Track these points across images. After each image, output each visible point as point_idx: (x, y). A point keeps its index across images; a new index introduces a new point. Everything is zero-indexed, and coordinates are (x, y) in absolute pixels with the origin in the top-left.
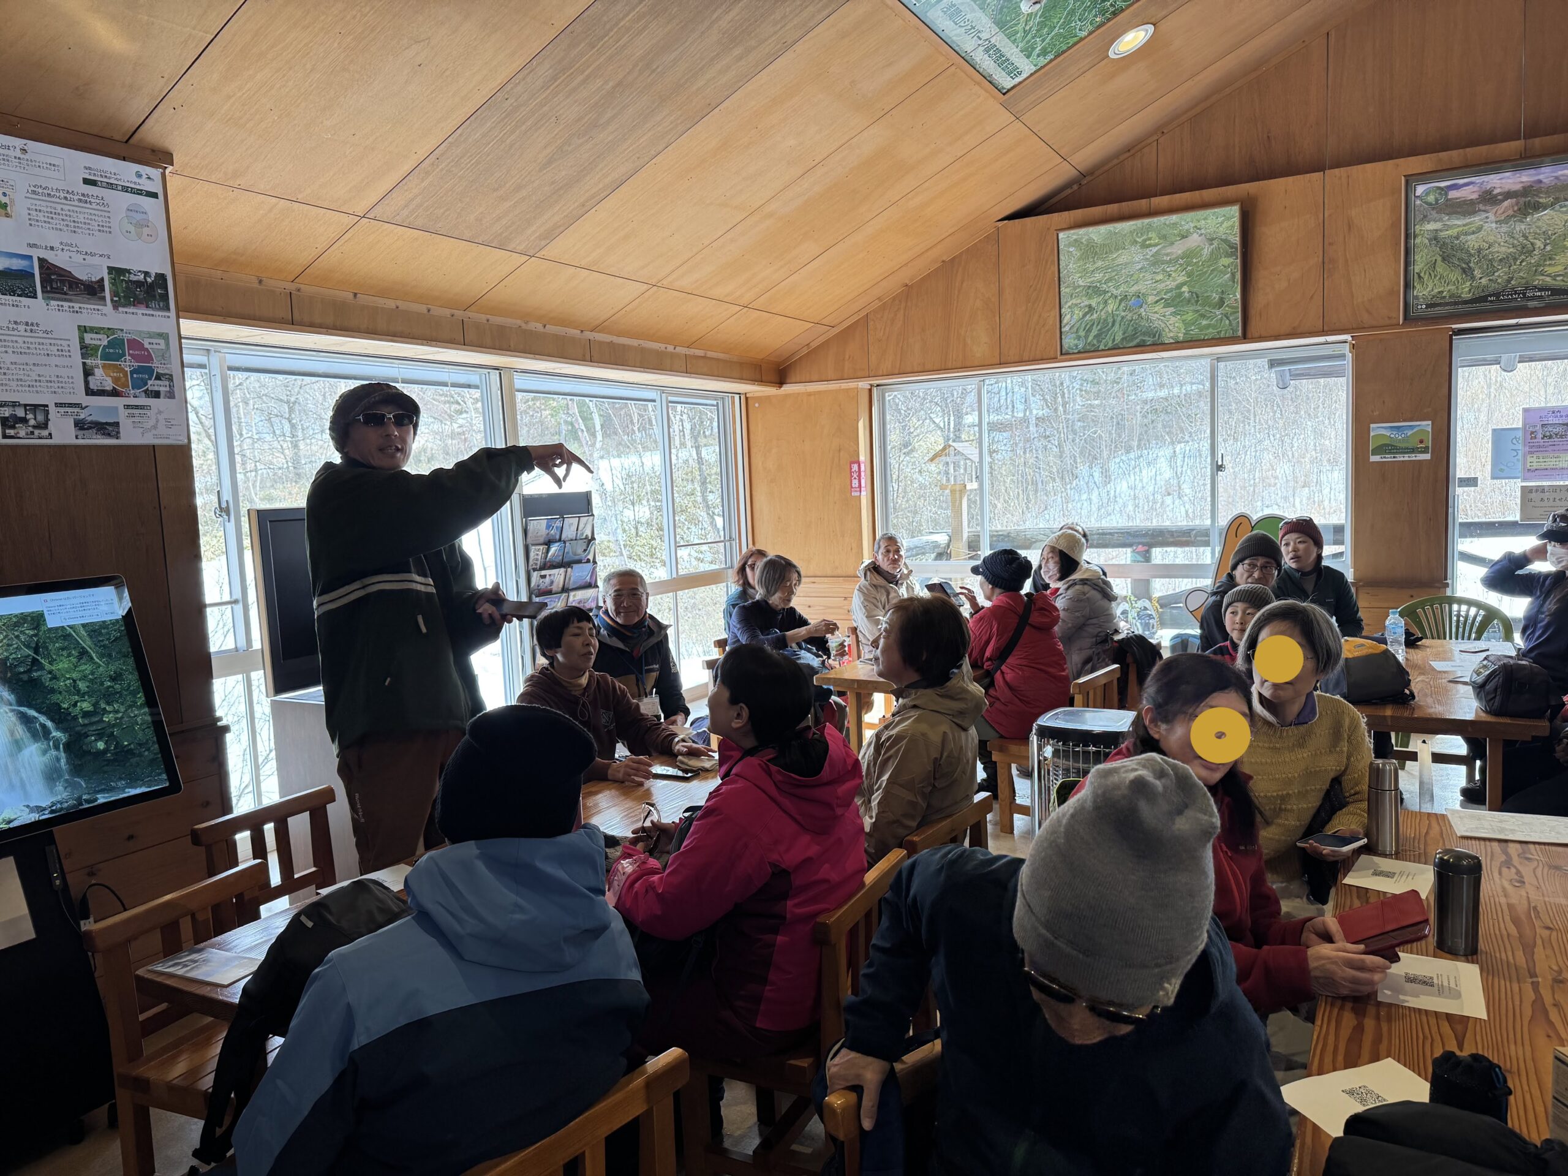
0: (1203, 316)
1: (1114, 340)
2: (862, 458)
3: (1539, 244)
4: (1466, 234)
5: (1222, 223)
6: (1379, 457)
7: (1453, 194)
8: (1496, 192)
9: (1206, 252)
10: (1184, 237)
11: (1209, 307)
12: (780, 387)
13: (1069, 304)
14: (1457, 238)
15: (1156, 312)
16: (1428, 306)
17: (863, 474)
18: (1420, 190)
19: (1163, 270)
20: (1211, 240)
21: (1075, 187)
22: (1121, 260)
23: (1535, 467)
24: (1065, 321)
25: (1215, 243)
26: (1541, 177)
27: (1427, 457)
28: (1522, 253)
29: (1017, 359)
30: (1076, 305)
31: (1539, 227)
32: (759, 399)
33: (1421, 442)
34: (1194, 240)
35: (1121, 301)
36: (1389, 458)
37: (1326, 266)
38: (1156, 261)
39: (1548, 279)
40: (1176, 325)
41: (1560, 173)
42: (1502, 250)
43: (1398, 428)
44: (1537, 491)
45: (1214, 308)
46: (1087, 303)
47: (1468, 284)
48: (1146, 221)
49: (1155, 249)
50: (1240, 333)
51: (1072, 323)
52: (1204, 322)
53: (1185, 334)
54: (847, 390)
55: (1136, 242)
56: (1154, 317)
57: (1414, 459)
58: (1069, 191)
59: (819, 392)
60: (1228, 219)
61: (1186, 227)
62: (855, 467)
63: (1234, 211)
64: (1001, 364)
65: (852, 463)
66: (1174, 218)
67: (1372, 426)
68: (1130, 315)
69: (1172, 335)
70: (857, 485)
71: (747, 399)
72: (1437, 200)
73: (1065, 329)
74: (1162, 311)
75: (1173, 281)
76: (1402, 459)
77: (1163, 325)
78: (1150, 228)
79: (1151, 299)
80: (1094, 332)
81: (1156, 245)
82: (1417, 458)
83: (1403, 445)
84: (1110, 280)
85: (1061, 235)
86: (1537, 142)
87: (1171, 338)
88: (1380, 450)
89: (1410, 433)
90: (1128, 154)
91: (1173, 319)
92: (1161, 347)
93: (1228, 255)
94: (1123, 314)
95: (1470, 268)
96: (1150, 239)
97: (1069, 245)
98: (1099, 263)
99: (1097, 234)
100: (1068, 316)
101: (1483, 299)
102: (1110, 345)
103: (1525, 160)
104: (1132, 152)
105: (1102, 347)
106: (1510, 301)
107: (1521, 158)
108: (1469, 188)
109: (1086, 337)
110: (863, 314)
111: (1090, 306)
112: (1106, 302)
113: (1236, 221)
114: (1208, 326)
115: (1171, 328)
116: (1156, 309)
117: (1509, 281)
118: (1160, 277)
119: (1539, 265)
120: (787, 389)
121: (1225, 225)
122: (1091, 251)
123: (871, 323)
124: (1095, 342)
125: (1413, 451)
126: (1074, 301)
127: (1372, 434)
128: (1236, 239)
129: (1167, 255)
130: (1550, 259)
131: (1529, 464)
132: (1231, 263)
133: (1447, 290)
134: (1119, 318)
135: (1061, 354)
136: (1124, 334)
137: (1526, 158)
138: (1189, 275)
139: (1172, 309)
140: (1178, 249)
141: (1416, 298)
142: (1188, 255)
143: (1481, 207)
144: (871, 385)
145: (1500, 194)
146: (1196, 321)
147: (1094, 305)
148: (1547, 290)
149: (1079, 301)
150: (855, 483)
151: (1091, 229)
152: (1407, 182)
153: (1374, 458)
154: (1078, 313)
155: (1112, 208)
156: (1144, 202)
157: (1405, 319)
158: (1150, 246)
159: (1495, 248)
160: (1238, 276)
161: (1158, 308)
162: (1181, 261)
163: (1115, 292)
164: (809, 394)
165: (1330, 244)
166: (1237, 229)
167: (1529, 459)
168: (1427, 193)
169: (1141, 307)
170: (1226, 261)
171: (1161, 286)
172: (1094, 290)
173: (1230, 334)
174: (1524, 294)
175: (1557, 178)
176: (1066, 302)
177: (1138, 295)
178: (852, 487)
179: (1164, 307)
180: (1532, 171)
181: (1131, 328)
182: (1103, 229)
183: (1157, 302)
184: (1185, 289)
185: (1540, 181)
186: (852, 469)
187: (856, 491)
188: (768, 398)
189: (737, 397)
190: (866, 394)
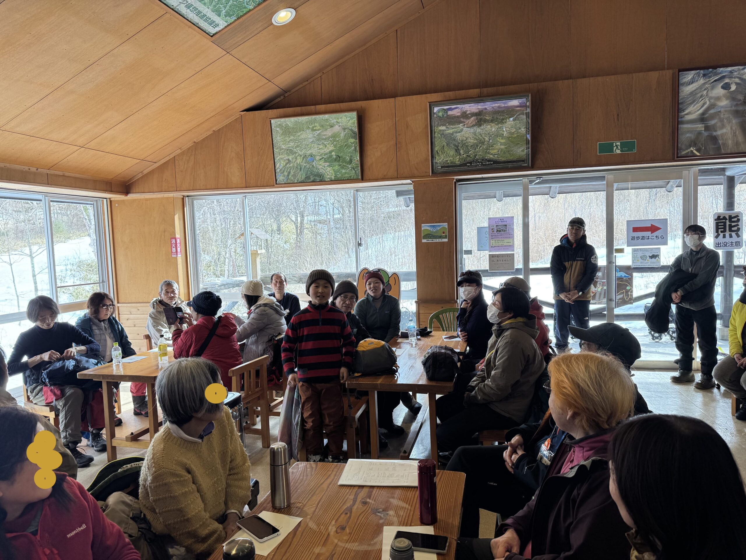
0: (343, 168)
1: (301, 178)
2: (178, 236)
3: (487, 139)
4: (456, 132)
5: (349, 120)
6: (426, 240)
7: (450, 113)
8: (468, 112)
9: (342, 135)
10: (332, 127)
11: (345, 163)
12: (126, 195)
13: (279, 158)
14: (452, 134)
15: (320, 165)
16: (442, 167)
17: (178, 245)
18: (436, 110)
19: (323, 143)
20: (344, 129)
21: (282, 97)
22: (303, 136)
23: (494, 245)
24: (277, 167)
25: (346, 131)
26: (486, 107)
27: (446, 240)
28: (480, 143)
29: (253, 185)
30: (282, 158)
31: (486, 131)
32: (118, 202)
33: (444, 233)
34: (337, 128)
35: (303, 158)
36: (430, 241)
37: (397, 145)
38: (319, 139)
39: (491, 156)
40: (331, 172)
41: (494, 105)
42: (471, 141)
43: (434, 226)
44: (495, 256)
45: (348, 164)
46: (287, 158)
47: (458, 157)
48: (313, 117)
49: (318, 132)
50: (360, 177)
51: (281, 168)
52: (343, 171)
53: (335, 176)
54: (167, 198)
55: (309, 127)
56: (320, 167)
57: (441, 241)
58: (279, 99)
59: (152, 199)
60: (352, 119)
61: (332, 122)
62: (174, 241)
63: (354, 114)
64: (246, 187)
65: (171, 238)
66: (326, 116)
67: (422, 225)
68: (308, 165)
69: (329, 177)
70: (175, 251)
71: (111, 201)
72: (443, 116)
73: (278, 170)
74: (323, 164)
75: (328, 149)
76: (436, 241)
77: (324, 172)
78: (315, 121)
79: (318, 158)
80: (292, 173)
81: (318, 130)
82: (442, 241)
83: (436, 235)
84: (298, 146)
85: (272, 121)
86: (485, 90)
87: (329, 178)
88: (427, 236)
89: (439, 229)
90: (307, 83)
91: (329, 169)
92: (324, 183)
93: (352, 137)
94: (305, 165)
95: (458, 149)
96: (316, 126)
97: (277, 127)
98: (292, 138)
99: (290, 121)
100: (278, 164)
101: (464, 165)
102: (300, 180)
103: (479, 98)
104: (309, 81)
105: (296, 181)
106: (476, 166)
107: (479, 97)
108: (457, 110)
109: (288, 175)
110: (172, 156)
111: (289, 160)
112: (296, 158)
113: (355, 120)
114: (346, 173)
115: (328, 173)
116: (320, 163)
117: (475, 156)
118: (321, 147)
119: (487, 149)
120: (131, 196)
121: (351, 121)
122: (287, 131)
123: (177, 162)
124: (292, 178)
125: (441, 237)
126: (281, 156)
127: (422, 229)
128: (356, 130)
129: (324, 135)
130: (492, 146)
131: (492, 244)
132: (353, 142)
133: (449, 159)
134: (303, 167)
135: (276, 184)
136: (306, 175)
137: (481, 97)
138: (335, 146)
139: (328, 164)
140: (329, 133)
141: (436, 163)
142: (335, 136)
143: (462, 119)
144: (184, 196)
145: (470, 114)
146: (340, 170)
148: (491, 161)
149: (283, 157)
150: (174, 250)
151: (287, 119)
152: (430, 105)
153: (424, 241)
154: (283, 163)
155: (298, 109)
156: (313, 107)
157: (432, 173)
158: (316, 130)
159: (469, 140)
160: (358, 148)
161: (321, 162)
162: (331, 139)
163: (300, 153)
164: (147, 200)
165: (399, 135)
166: (356, 125)
167: (492, 242)
168: (439, 111)
169: (313, 161)
170: (352, 140)
171: (322, 151)
172: (290, 151)
173: (355, 177)
174: (482, 163)
175: (493, 107)
176: (277, 157)
177: (311, 155)
178: (172, 252)
179: (324, 162)
180: (482, 104)
181: (309, 172)
182: (293, 119)
183: (320, 159)
184: (333, 153)
185: (486, 109)
186: (171, 242)
187: (174, 254)
188: (123, 201)
189: (105, 200)
190: (181, 200)
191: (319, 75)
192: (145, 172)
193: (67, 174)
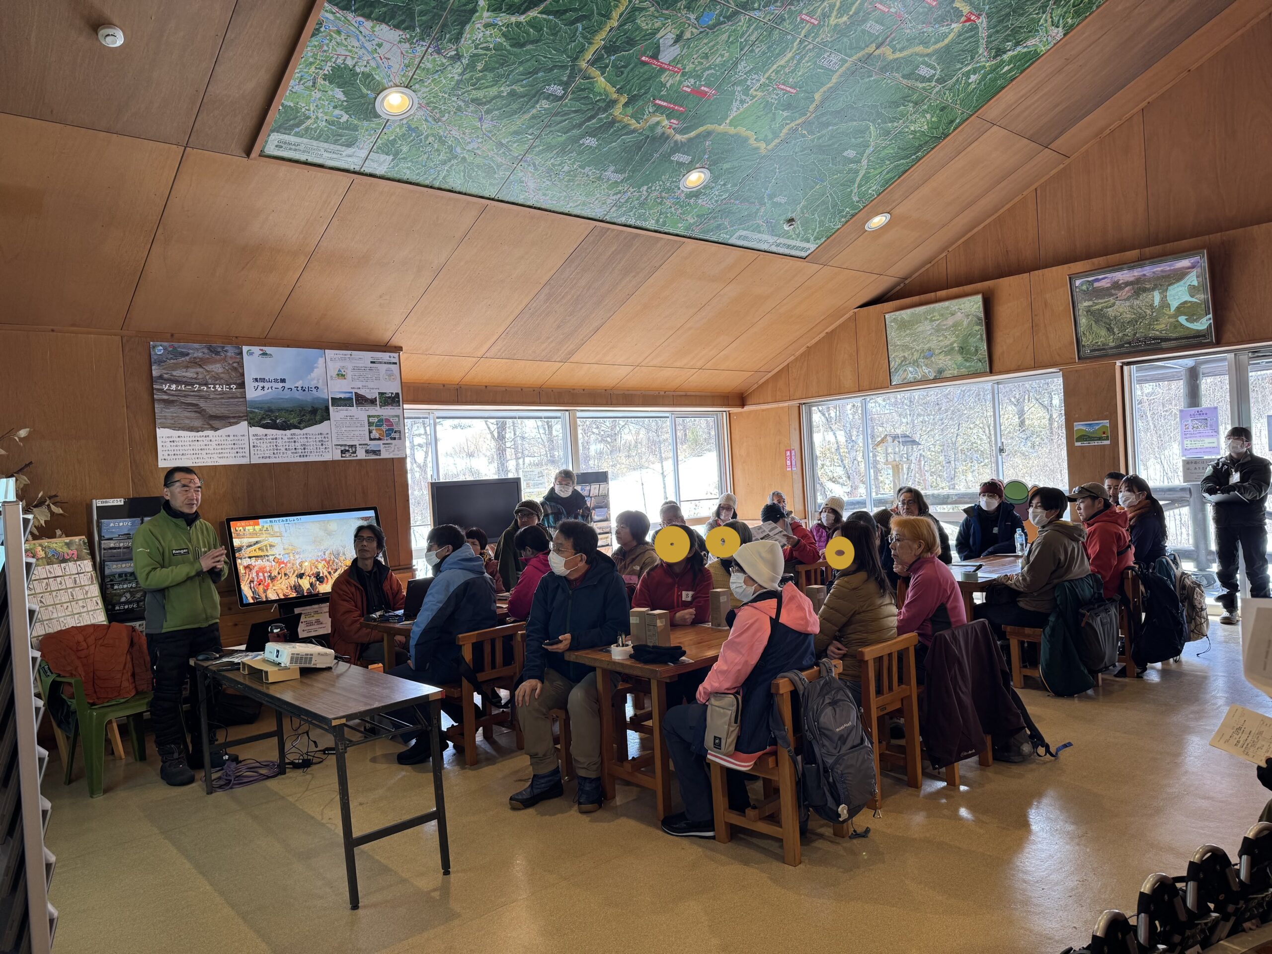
0: (966, 360)
2: (792, 448)
3: (1148, 312)
4: (1107, 307)
5: (973, 305)
6: (1080, 443)
7: (1096, 285)
8: (1120, 282)
9: (965, 323)
10: (953, 315)
11: (970, 355)
12: (743, 408)
13: (893, 355)
14: (1102, 310)
15: (940, 359)
16: (1091, 351)
18: (1078, 283)
19: (943, 335)
20: (968, 316)
21: (902, 285)
22: (920, 329)
23: (1190, 447)
24: (891, 366)
25: (970, 317)
26: (1145, 272)
27: (1107, 442)
28: (1140, 318)
29: (867, 388)
30: (897, 356)
31: (1147, 302)
32: (736, 414)
33: (1104, 433)
34: (959, 316)
35: (921, 353)
36: (1086, 444)
37: (1034, 327)
38: (938, 330)
39: (1157, 333)
40: (952, 366)
41: (1155, 270)
42: (1128, 316)
43: (1090, 425)
44: (1193, 463)
45: (973, 356)
46: (902, 355)
47: (1112, 337)
48: (932, 306)
49: (937, 322)
50: (988, 370)
51: (895, 367)
52: (968, 365)
53: (957, 371)
54: (783, 408)
55: (927, 318)
56: (940, 362)
57: (1100, 444)
58: (899, 288)
59: (768, 410)
60: (977, 303)
61: (954, 309)
62: (788, 453)
63: (979, 298)
66: (947, 303)
67: (1075, 424)
68: (927, 361)
69: (950, 372)
70: (789, 464)
71: (730, 414)
72: (1088, 289)
73: (892, 370)
74: (944, 358)
75: (949, 340)
76: (1094, 444)
77: (945, 367)
78: (934, 310)
79: (937, 352)
81: (938, 320)
82: (1102, 444)
83: (1093, 436)
84: (914, 340)
85: (887, 316)
86: (1147, 251)
87: (951, 374)
88: (1081, 438)
89: (1097, 428)
90: (929, 265)
91: (950, 363)
92: (948, 379)
93: (977, 324)
94: (924, 360)
95: (1111, 328)
96: (934, 317)
97: (891, 322)
98: (908, 332)
99: (906, 314)
100: (893, 363)
101: (1122, 346)
103: (1140, 261)
104: (932, 263)
106: (1137, 346)
107: (1138, 261)
108: (1105, 281)
110: (785, 364)
111: (904, 357)
112: (913, 354)
113: (980, 304)
114: (970, 367)
115: (950, 368)
116: (940, 357)
117: (1135, 335)
118: (941, 338)
119: (1150, 325)
120: (746, 408)
121: (975, 307)
122: (903, 325)
123: (790, 369)
125: (1100, 439)
126: (896, 354)
127: (1075, 429)
128: (982, 315)
129: (944, 325)
130: (1157, 321)
131: (1185, 445)
132: (980, 329)
133: (1100, 341)
134: (921, 363)
135: (892, 384)
138: (957, 336)
139: (949, 357)
140: (950, 322)
141: (1084, 346)
142: (955, 325)
143: (1113, 292)
144: (801, 404)
145: (1123, 283)
146: (964, 364)
147: (906, 356)
148: (1157, 339)
149: (898, 354)
150: (788, 462)
151: (902, 312)
152: (1070, 278)
153: (1078, 444)
154: (898, 361)
155: (916, 299)
156: (933, 294)
157: (1079, 359)
158: (935, 320)
159: (1125, 315)
160: (984, 336)
161: (942, 356)
162: (952, 329)
163: (917, 348)
164: (763, 410)
165: (1036, 315)
166: (981, 309)
167: (1185, 443)
168: (1082, 284)
169: (932, 356)
170: (977, 328)
171: (942, 344)
173: (983, 370)
174: (1145, 342)
175: (1154, 272)
177: (929, 350)
178: (787, 465)
179: (945, 356)
180: (1140, 269)
182: (909, 311)
183: (940, 353)
184: (955, 345)
185: (1144, 275)
186: (786, 454)
187: (789, 468)
188: (741, 413)
189: (724, 413)
190: (797, 409)
191: (944, 254)
192: (760, 382)
193: (689, 393)
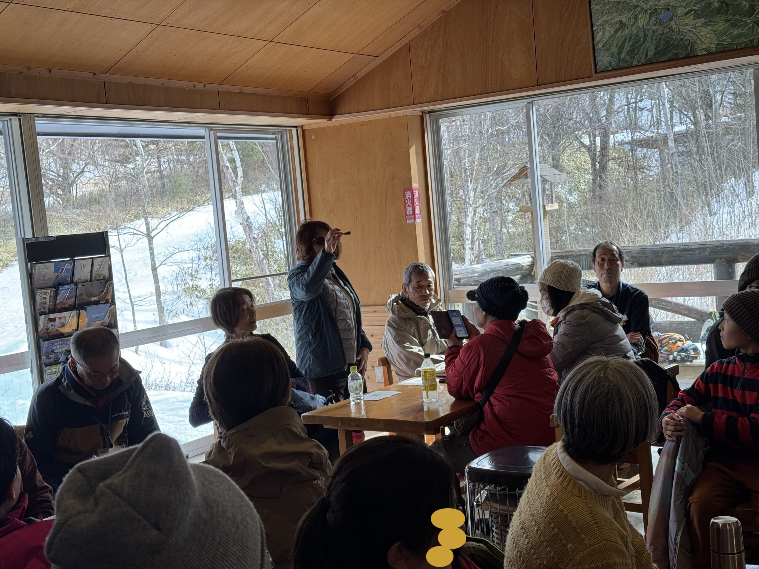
1: (646, 55)
2: (415, 185)
12: (330, 119)
13: (600, 21)
15: (686, 25)
17: (417, 201)
24: (597, 39)
29: (553, 79)
30: (607, 22)
32: (317, 131)
35: (651, 15)
40: (708, 36)
46: (617, 19)
51: (605, 40)
52: (736, 32)
53: (717, 45)
54: (397, 118)
56: (685, 29)
59: (370, 122)
62: (408, 194)
64: (539, 85)
65: (405, 190)
68: (661, 28)
69: (704, 46)
70: (411, 213)
71: (303, 131)
73: (599, 46)
79: (681, 11)
80: (627, 48)
87: (704, 49)
91: (704, 31)
100: (601, 33)
102: (643, 60)
105: (635, 63)
109: (619, 53)
111: (621, 22)
112: (636, 17)
114: (740, 36)
115: (702, 39)
116: (687, 21)
120: (338, 120)
123: (413, 51)
124: (628, 58)
126: (605, 18)
135: (596, 72)
136: (656, 48)
139: (703, 20)
144: (423, 112)
146: (728, 30)
147: (624, 20)
149: (609, 18)
150: (409, 210)
154: (609, 30)
161: (689, 20)
163: (644, 6)
164: (362, 124)
169: (671, 19)
172: (623, 6)
176: (598, 20)
177: (667, 8)
178: (406, 214)
179: (695, 18)
181: (662, 42)
183: (687, 14)
186: (405, 196)
187: (410, 219)
188: (323, 130)
189: (294, 130)
190: (418, 121)
192: (361, 75)
